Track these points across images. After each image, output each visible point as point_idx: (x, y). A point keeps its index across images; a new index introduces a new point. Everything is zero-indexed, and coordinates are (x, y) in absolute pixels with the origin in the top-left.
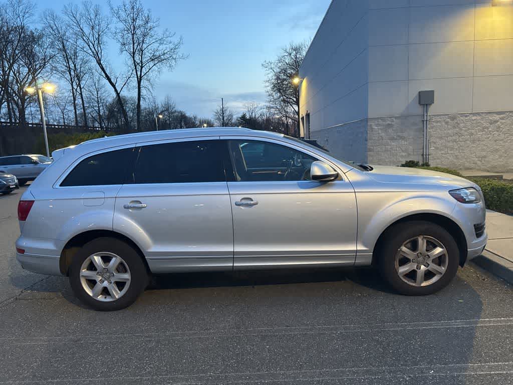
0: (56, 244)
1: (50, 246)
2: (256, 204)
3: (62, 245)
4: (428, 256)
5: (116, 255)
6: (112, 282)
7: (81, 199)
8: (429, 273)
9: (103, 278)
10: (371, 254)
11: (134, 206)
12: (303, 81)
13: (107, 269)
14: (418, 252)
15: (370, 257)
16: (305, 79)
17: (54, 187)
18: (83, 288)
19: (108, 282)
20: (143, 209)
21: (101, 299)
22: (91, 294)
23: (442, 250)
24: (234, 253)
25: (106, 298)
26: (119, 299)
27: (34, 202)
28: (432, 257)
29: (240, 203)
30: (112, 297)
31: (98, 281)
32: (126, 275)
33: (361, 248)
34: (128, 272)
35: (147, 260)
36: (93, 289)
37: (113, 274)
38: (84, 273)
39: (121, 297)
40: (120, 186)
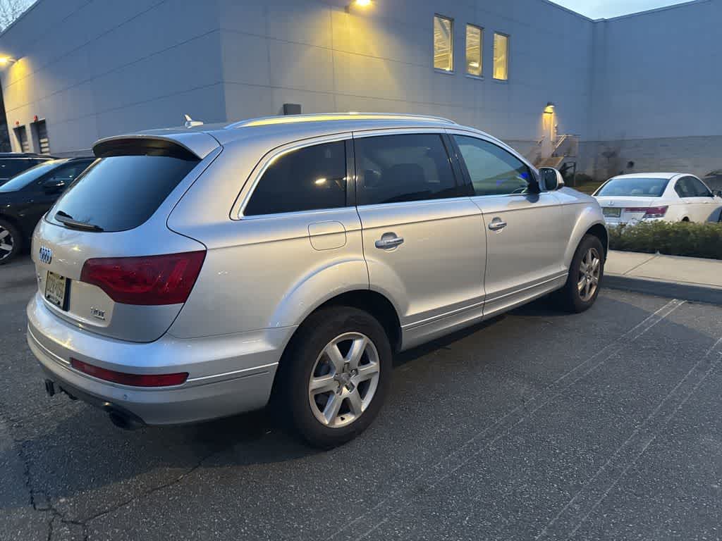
0: (270, 340)
2: (504, 224)
3: (285, 337)
4: (592, 268)
5: (361, 334)
6: (356, 384)
7: (307, 237)
8: (591, 286)
9: (341, 383)
10: (567, 273)
11: (388, 243)
12: (13, 62)
13: (348, 363)
14: (588, 265)
15: (567, 277)
16: (20, 61)
17: (232, 218)
18: (313, 414)
19: (348, 388)
20: (399, 246)
21: (339, 423)
22: (327, 422)
23: (598, 261)
24: (485, 297)
25: (343, 419)
26: (365, 411)
27: (204, 253)
28: (594, 269)
29: (493, 225)
30: (353, 413)
31: (335, 392)
32: (374, 366)
33: (563, 268)
34: (375, 361)
35: (403, 331)
36: (326, 409)
37: (356, 370)
38: (316, 383)
39: (368, 408)
40: (353, 209)
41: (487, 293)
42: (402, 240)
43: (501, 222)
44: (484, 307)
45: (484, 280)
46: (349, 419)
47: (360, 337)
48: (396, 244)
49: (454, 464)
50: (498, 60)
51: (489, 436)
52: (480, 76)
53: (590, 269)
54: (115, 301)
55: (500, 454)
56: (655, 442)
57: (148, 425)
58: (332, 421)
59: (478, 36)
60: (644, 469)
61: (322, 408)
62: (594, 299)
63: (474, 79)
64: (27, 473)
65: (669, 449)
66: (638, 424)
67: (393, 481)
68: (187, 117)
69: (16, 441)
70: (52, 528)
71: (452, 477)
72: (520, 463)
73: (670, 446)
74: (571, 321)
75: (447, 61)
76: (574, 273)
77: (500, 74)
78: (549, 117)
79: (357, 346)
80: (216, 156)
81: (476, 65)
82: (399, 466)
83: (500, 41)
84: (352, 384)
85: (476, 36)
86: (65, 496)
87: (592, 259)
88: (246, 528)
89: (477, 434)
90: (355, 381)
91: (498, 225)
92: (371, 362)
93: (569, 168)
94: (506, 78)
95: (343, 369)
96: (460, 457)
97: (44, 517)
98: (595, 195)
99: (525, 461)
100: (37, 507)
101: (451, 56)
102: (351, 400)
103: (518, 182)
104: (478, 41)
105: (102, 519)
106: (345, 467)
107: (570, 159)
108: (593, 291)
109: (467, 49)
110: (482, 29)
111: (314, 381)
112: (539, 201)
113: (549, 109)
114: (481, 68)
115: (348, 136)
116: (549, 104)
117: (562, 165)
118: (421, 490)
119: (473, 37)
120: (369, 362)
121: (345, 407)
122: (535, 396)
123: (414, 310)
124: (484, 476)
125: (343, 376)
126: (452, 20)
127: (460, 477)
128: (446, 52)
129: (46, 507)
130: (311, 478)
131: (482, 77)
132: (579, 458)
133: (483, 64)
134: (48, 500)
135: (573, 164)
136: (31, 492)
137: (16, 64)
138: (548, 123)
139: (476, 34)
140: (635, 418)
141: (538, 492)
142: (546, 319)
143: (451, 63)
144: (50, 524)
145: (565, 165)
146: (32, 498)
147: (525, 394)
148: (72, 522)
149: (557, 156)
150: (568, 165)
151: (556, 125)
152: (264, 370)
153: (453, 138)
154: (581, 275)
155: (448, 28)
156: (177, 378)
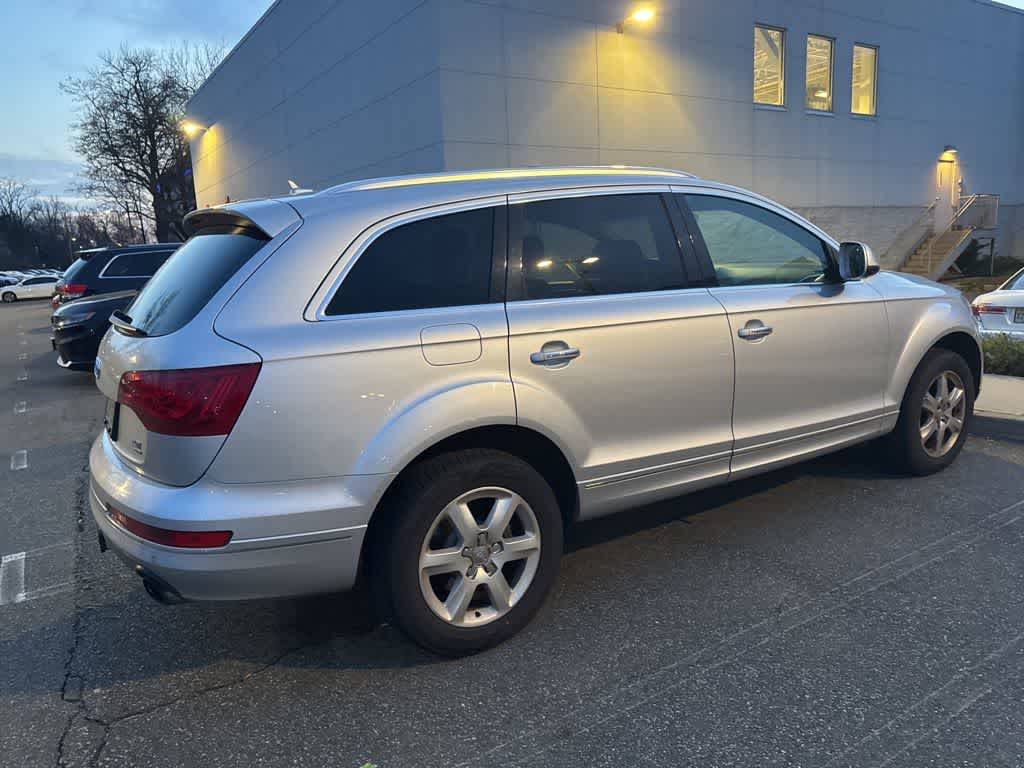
0: (354, 492)
1: (335, 499)
2: (769, 331)
3: (377, 489)
4: (949, 404)
5: (508, 491)
6: (499, 565)
7: (418, 346)
8: (948, 433)
9: (475, 562)
10: (898, 411)
11: (556, 355)
12: (205, 131)
13: (486, 533)
14: (940, 399)
15: (896, 417)
16: (212, 128)
17: (306, 317)
18: (426, 604)
19: (486, 570)
20: (572, 361)
21: (471, 621)
22: (448, 617)
23: (960, 392)
24: (734, 444)
25: (478, 615)
26: (516, 606)
27: (259, 366)
28: (953, 405)
29: (746, 332)
30: (496, 608)
31: (464, 573)
32: (531, 540)
33: (889, 402)
34: (533, 531)
35: (580, 490)
36: (450, 598)
37: (500, 543)
38: (430, 559)
39: (519, 602)
40: (500, 306)
41: (736, 438)
42: (577, 353)
43: (762, 326)
44: (731, 460)
45: (731, 418)
46: (488, 616)
47: (505, 495)
48: (566, 359)
49: (630, 698)
50: (863, 86)
51: (705, 661)
52: (829, 111)
53: (945, 405)
54: (148, 429)
55: (710, 692)
56: (988, 698)
57: (186, 601)
58: (459, 616)
59: (827, 51)
60: (951, 742)
61: (443, 595)
62: (954, 456)
63: (819, 115)
64: (72, 651)
65: (1008, 713)
66: (967, 666)
67: (530, 715)
68: (291, 183)
69: (77, 607)
70: (70, 725)
71: (621, 720)
72: (738, 709)
73: (1013, 708)
74: (907, 490)
75: (776, 93)
76: (911, 409)
77: (863, 106)
78: (948, 170)
79: (502, 509)
80: (291, 235)
81: (824, 95)
82: (548, 693)
83: (863, 57)
84: (493, 564)
85: (826, 51)
86: (103, 686)
87: (950, 390)
88: (301, 759)
89: (685, 656)
90: (499, 560)
91: (755, 331)
92: (528, 533)
93: (982, 246)
94: (873, 112)
95: (479, 540)
96: (646, 689)
97: (68, 709)
98: (1003, 289)
99: (747, 707)
100: (66, 697)
101: (782, 83)
102: (491, 587)
103: (811, 267)
104: (826, 58)
105: (131, 722)
106: (469, 686)
107: (981, 234)
108: (952, 441)
109: (808, 73)
110: (833, 40)
111: (428, 555)
112: (841, 295)
113: (948, 155)
114: (830, 99)
115: (500, 201)
116: (947, 148)
117: (968, 243)
118: (567, 734)
119: (818, 53)
120: (524, 533)
121: (482, 598)
122: (802, 603)
123: (599, 458)
124: (672, 722)
125: (480, 551)
126: (783, 31)
127: (634, 721)
128: (776, 79)
129: (75, 697)
130: (415, 697)
131: (832, 112)
132: (840, 711)
133: (833, 93)
134: (82, 689)
135: (990, 241)
136: (67, 676)
137: (207, 132)
138: (945, 176)
139: (826, 47)
140: (964, 654)
141: (751, 759)
142: (862, 483)
143: (780, 95)
144: (70, 721)
145: (974, 242)
146: (65, 684)
147: (786, 599)
148: (97, 721)
149: (960, 228)
150: (981, 242)
151: (960, 181)
152: (347, 535)
153: (684, 201)
154: (925, 416)
155: (777, 44)
156: (218, 537)
